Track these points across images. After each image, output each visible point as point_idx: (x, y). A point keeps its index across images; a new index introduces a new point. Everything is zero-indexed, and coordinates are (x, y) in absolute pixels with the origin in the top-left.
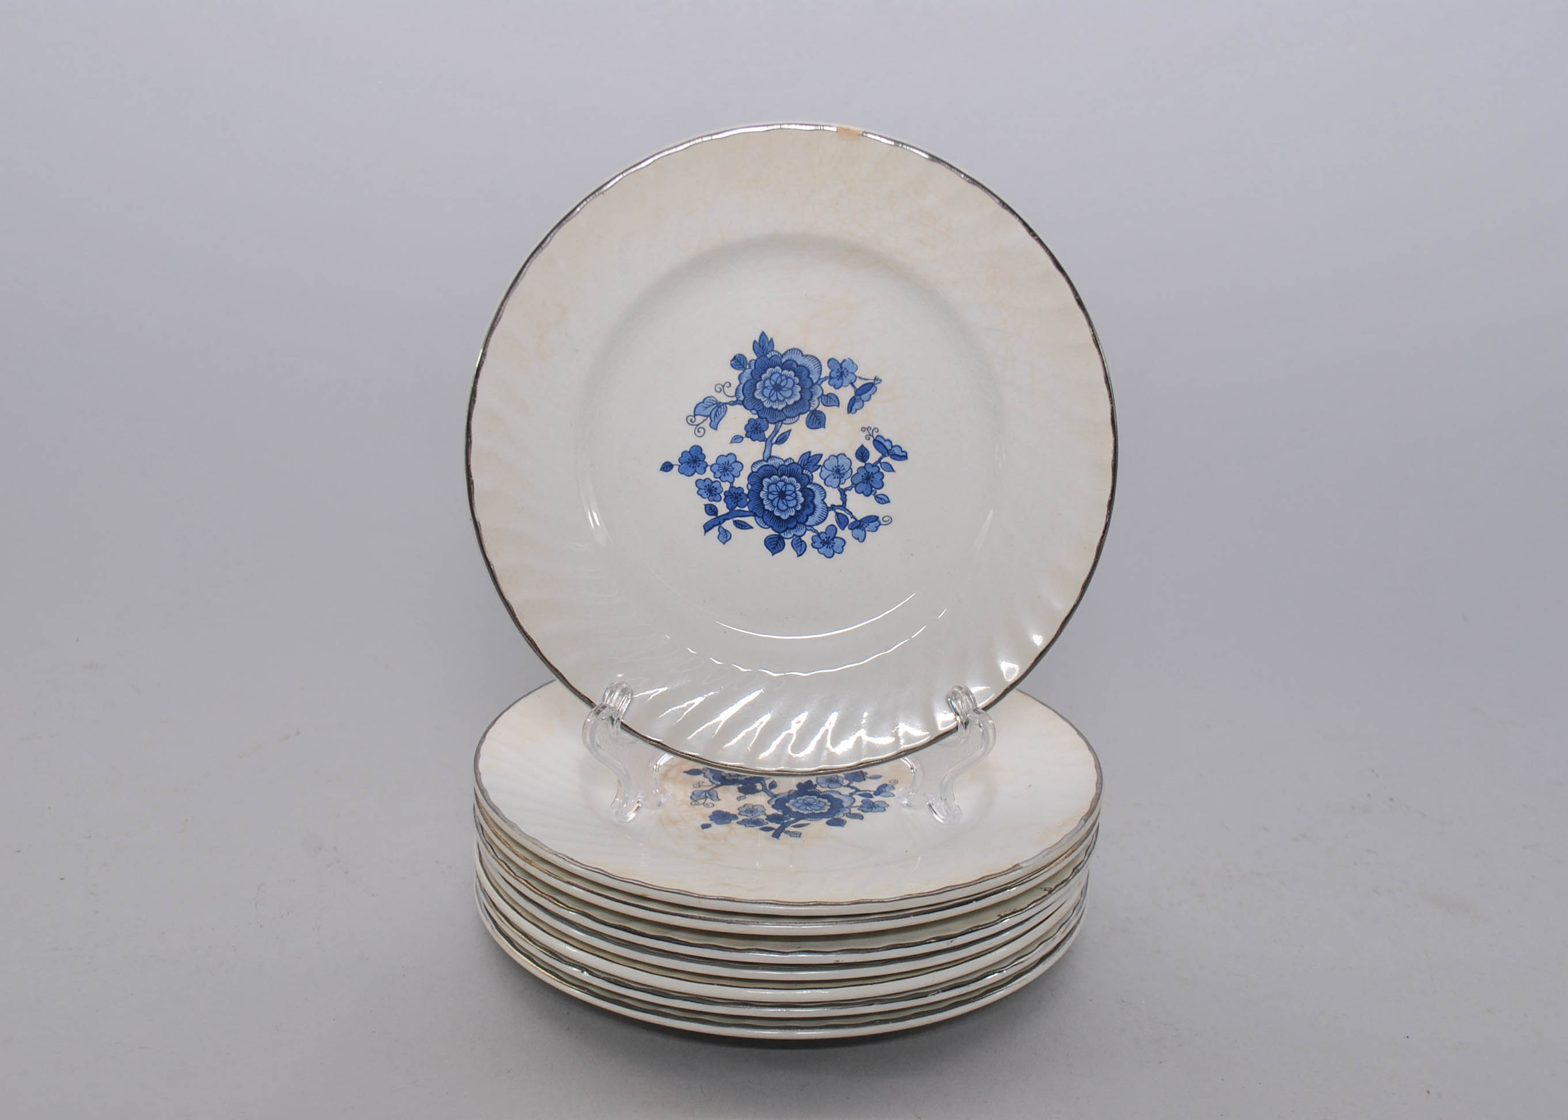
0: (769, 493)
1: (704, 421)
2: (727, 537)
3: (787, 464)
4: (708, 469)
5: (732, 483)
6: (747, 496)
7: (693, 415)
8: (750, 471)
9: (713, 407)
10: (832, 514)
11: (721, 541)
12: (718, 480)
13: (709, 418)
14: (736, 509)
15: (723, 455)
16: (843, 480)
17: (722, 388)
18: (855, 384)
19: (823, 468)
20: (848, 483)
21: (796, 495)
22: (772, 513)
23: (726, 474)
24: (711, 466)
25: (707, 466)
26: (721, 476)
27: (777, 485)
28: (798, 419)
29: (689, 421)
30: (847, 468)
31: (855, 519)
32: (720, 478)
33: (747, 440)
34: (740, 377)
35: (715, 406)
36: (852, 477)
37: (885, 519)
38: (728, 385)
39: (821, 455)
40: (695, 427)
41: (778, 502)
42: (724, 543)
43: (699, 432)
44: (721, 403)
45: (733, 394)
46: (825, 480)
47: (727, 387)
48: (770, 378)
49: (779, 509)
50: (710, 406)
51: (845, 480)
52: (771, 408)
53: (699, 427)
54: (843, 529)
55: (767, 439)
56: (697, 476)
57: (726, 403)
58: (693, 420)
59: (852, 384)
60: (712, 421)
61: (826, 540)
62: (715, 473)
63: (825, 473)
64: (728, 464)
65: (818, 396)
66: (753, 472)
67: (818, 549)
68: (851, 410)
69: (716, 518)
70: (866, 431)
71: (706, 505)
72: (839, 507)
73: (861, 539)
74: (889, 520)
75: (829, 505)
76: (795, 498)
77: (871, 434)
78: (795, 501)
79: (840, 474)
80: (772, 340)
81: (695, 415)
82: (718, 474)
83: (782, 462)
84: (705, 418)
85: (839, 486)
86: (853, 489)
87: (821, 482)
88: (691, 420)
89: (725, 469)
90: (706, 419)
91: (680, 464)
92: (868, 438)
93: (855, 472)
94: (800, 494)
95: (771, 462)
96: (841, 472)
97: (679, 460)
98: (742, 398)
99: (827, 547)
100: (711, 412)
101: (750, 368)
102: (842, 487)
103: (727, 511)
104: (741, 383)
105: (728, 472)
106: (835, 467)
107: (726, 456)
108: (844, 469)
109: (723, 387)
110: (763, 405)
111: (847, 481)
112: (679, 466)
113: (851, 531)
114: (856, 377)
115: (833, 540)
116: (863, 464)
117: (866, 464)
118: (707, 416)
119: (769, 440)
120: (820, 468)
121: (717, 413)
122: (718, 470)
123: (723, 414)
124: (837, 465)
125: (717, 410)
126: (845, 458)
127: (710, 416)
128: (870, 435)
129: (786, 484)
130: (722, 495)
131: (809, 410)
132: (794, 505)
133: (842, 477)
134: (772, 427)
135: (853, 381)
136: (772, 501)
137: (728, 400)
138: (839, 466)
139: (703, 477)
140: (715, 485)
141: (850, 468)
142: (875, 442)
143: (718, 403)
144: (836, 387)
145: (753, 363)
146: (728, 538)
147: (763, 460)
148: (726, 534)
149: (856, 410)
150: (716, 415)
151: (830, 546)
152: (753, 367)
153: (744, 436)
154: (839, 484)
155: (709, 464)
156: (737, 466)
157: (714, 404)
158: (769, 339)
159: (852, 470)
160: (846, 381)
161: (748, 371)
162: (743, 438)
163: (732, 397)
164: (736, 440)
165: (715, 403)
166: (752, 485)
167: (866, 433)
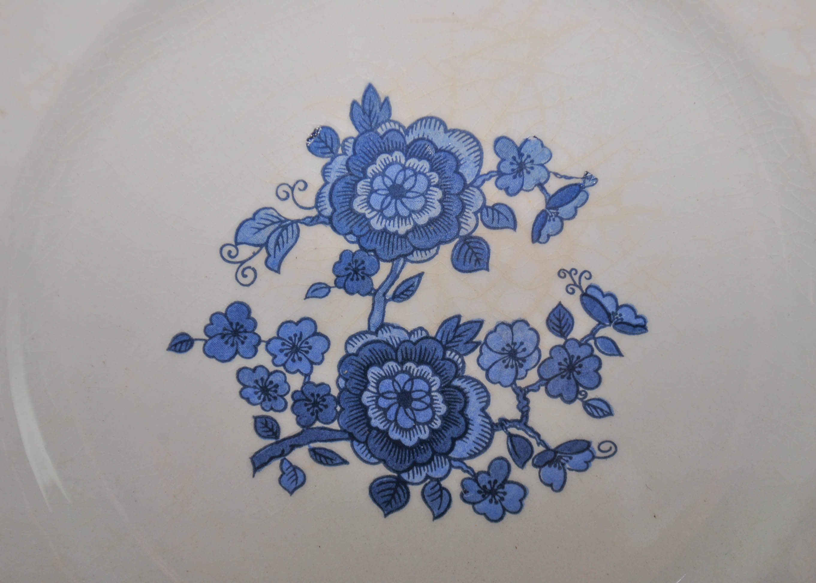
0: (379, 395)
1: (255, 254)
2: (297, 479)
3: (414, 338)
4: (262, 348)
5: (307, 376)
6: (337, 401)
7: (234, 243)
8: (343, 353)
9: (272, 228)
10: (500, 437)
11: (285, 488)
12: (281, 369)
13: (264, 250)
14: (314, 426)
15: (290, 322)
16: (522, 371)
17: (289, 191)
18: (546, 186)
19: (484, 347)
20: (532, 377)
21: (432, 399)
22: (385, 433)
23: (296, 358)
24: (268, 342)
25: (260, 341)
26: (286, 362)
27: (394, 380)
28: (437, 253)
29: (225, 255)
30: (530, 349)
31: (546, 446)
32: (284, 365)
33: (338, 294)
34: (325, 171)
35: (277, 225)
36: (541, 365)
37: (603, 447)
38: (301, 185)
39: (481, 323)
40: (237, 265)
41: (397, 414)
42: (291, 493)
43: (245, 276)
44: (287, 220)
45: (311, 202)
46: (487, 371)
47: (300, 190)
48: (383, 174)
49: (397, 425)
50: (266, 226)
51: (527, 371)
52: (385, 231)
53: (244, 266)
54: (522, 466)
55: (377, 291)
56: (239, 362)
57: (298, 221)
58: (234, 253)
59: (541, 186)
60: (269, 255)
61: (488, 487)
62: (275, 356)
63: (489, 357)
64: (300, 339)
65: (475, 209)
66: (348, 355)
67: (473, 504)
68: (540, 235)
69: (276, 443)
70: (568, 275)
71: (256, 418)
72: (514, 422)
73: (556, 486)
74: (611, 448)
75: (495, 420)
76: (430, 406)
77: (578, 283)
78: (429, 411)
79: (517, 359)
80: (387, 100)
81: (237, 244)
82: (281, 358)
83: (405, 336)
84: (256, 249)
85: (514, 383)
86: (543, 388)
87: (480, 375)
88: (229, 252)
89: (295, 349)
90: (259, 252)
91: (207, 338)
92: (570, 291)
93: (545, 355)
94: (439, 397)
95: (384, 336)
96: (519, 356)
97: (206, 329)
98: (328, 211)
99: (491, 501)
100: (269, 237)
101: (344, 154)
102: (521, 383)
103: (297, 429)
104: (326, 183)
105: (300, 355)
106: (508, 345)
107: (297, 324)
108: (524, 350)
109: (293, 189)
110: (369, 225)
111: (529, 372)
112: (206, 341)
113: (537, 470)
114: (549, 173)
115: (503, 488)
116: (560, 341)
117: (567, 341)
118: (261, 246)
119: (381, 292)
120: (478, 349)
121: (280, 240)
122: (281, 351)
123: (291, 242)
124: (510, 342)
125: (280, 234)
126: (527, 328)
127: (266, 245)
128: (575, 284)
129: (412, 379)
130: (289, 398)
131: (457, 235)
132: (428, 418)
133: (521, 366)
134: (385, 268)
135: (542, 181)
136: (385, 411)
137: (301, 214)
138: (515, 344)
139: (251, 363)
140: (276, 379)
141: (537, 348)
142: (584, 298)
143: (281, 221)
144: (510, 192)
145: (350, 144)
146: (300, 480)
147: (368, 332)
148: (296, 474)
149: (549, 236)
150: (277, 243)
151: (497, 498)
152: (350, 152)
153: (332, 284)
154: (516, 378)
155: (263, 338)
156: (318, 344)
157: (273, 223)
158: (382, 100)
159: (540, 351)
160: (530, 179)
161: (341, 160)
162: (329, 288)
163: (309, 208)
164: (316, 293)
165: (275, 220)
166: (346, 380)
167: (568, 280)
